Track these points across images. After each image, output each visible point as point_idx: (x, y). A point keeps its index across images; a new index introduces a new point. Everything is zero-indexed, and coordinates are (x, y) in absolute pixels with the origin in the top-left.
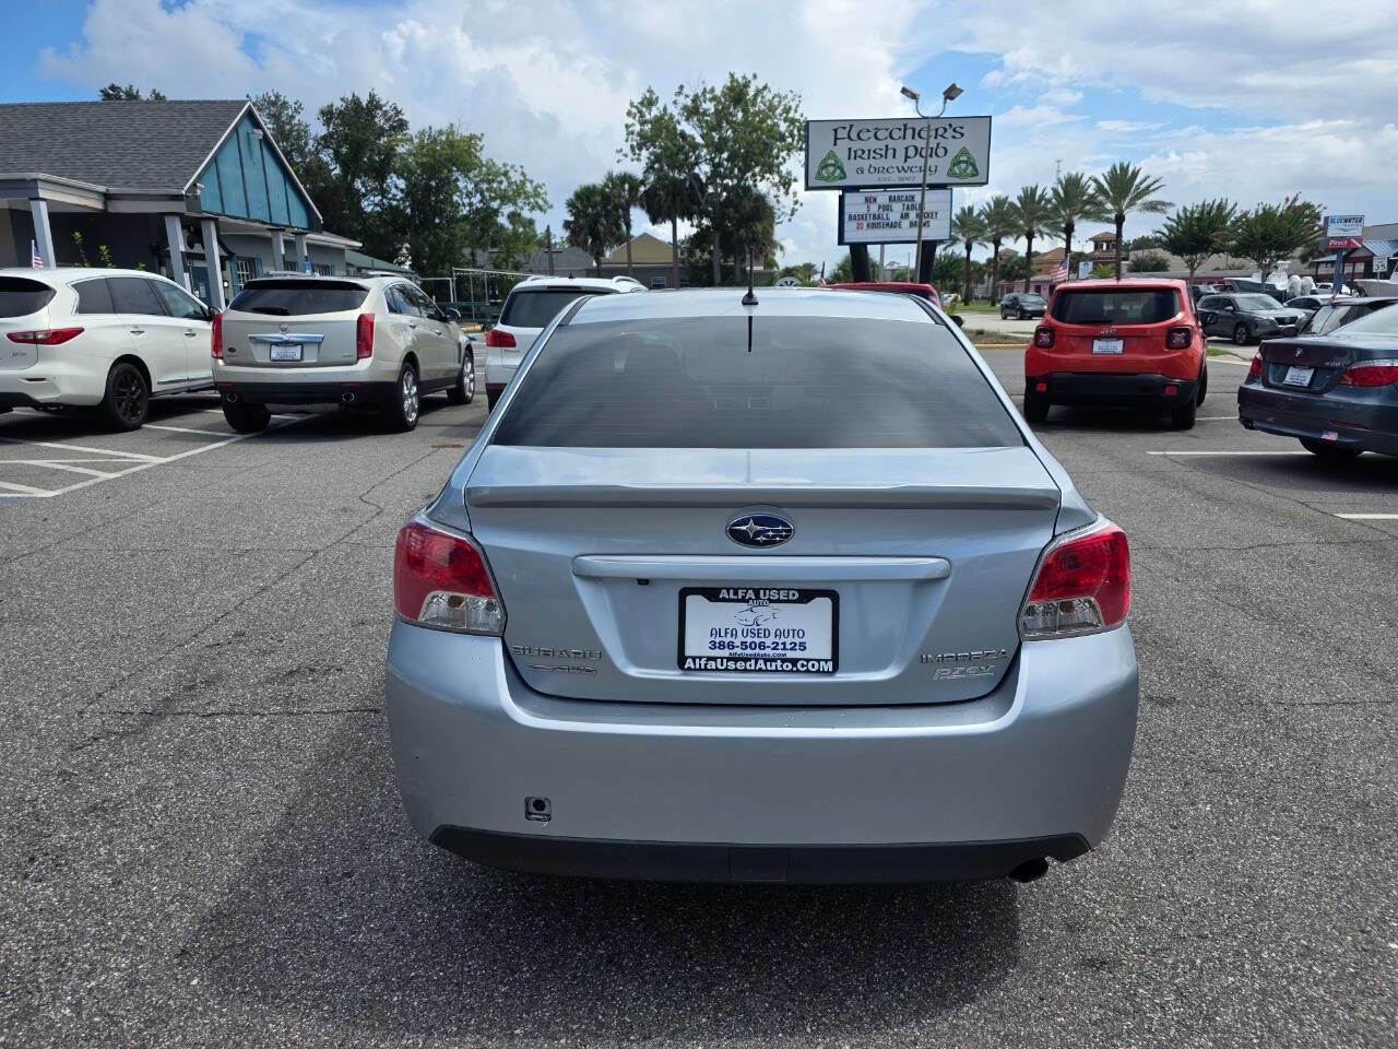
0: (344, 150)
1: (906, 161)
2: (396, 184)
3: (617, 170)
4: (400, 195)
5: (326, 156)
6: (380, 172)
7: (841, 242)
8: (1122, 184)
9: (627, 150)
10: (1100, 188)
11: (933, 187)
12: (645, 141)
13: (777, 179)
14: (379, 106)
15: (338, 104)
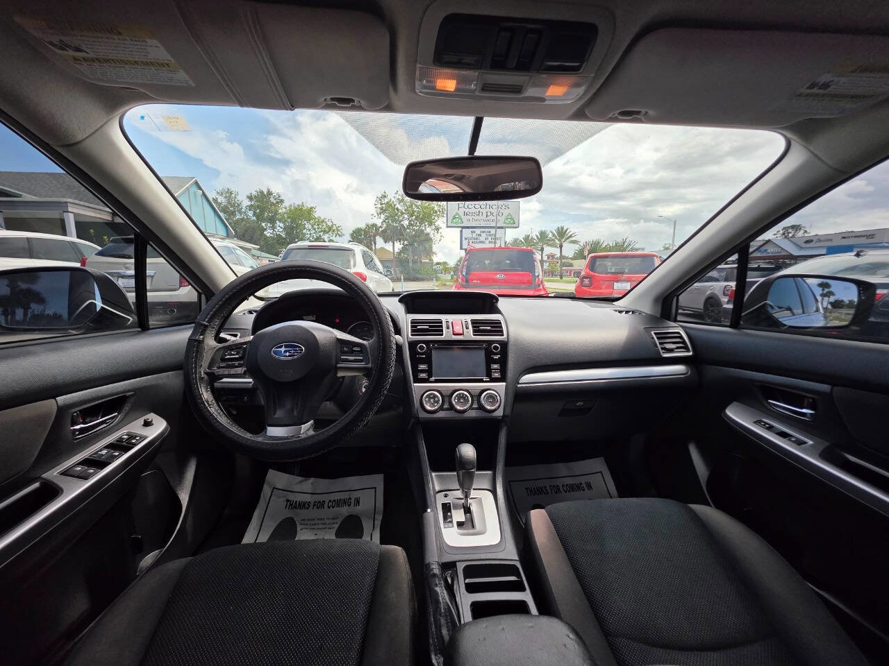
0: (258, 211)
1: (487, 217)
2: (280, 226)
3: (371, 222)
4: (281, 230)
5: (250, 214)
6: (272, 221)
7: (461, 248)
8: (562, 233)
9: (376, 214)
10: (554, 235)
11: (499, 228)
12: (383, 211)
13: (434, 227)
14: (271, 194)
15: (254, 193)
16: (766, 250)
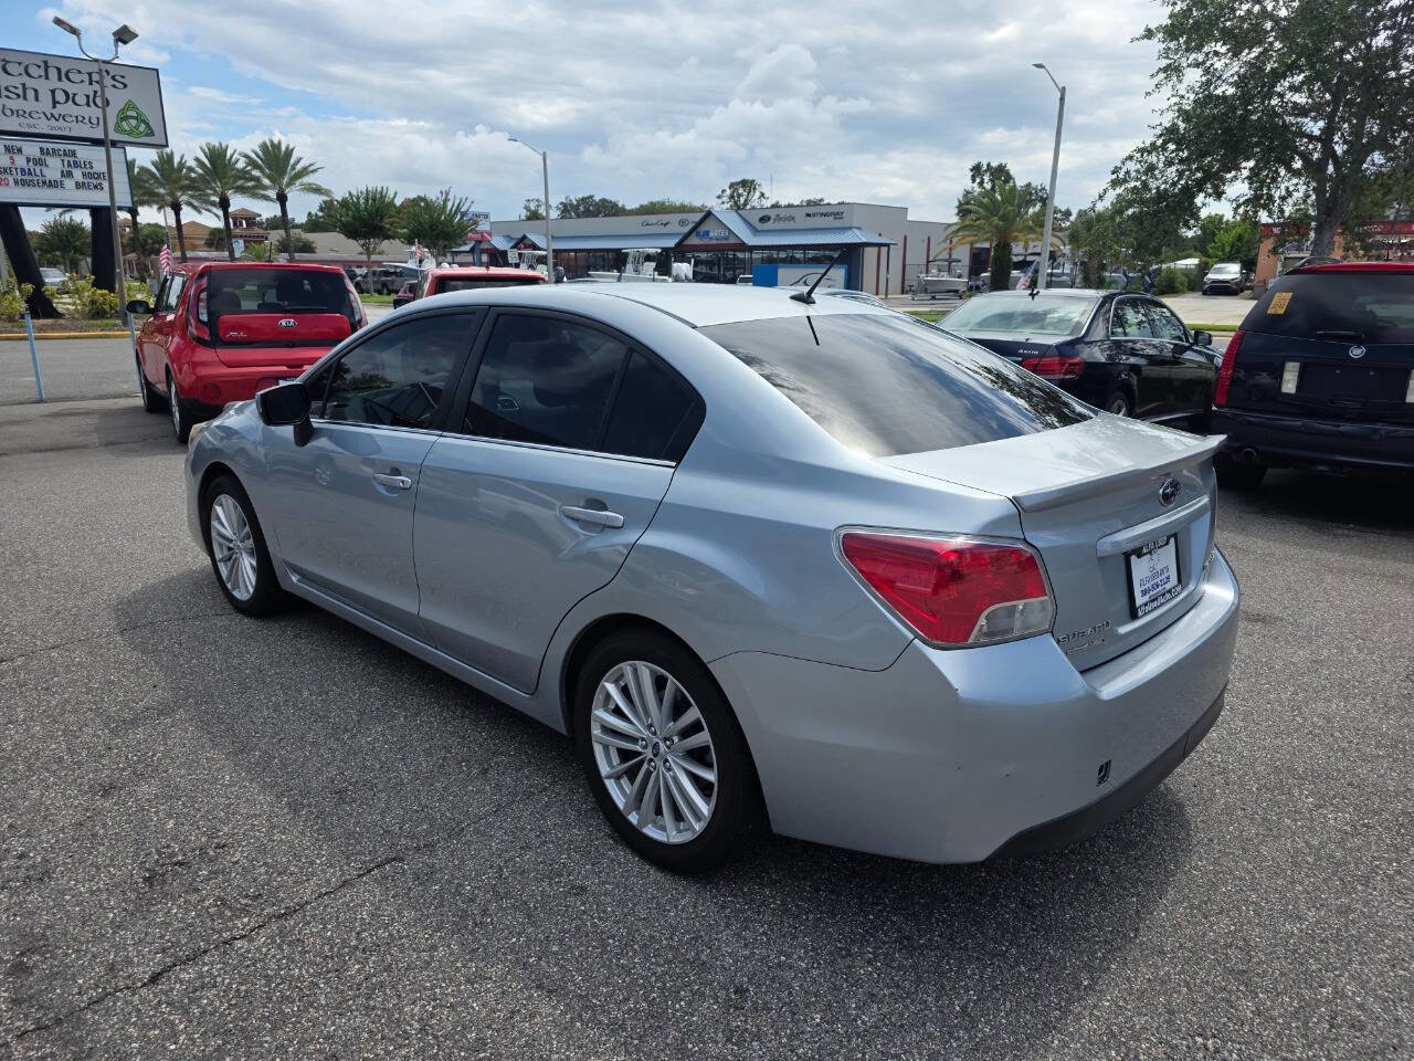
1: (54, 107)
16: (707, 233)
